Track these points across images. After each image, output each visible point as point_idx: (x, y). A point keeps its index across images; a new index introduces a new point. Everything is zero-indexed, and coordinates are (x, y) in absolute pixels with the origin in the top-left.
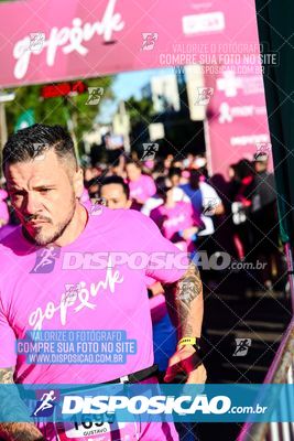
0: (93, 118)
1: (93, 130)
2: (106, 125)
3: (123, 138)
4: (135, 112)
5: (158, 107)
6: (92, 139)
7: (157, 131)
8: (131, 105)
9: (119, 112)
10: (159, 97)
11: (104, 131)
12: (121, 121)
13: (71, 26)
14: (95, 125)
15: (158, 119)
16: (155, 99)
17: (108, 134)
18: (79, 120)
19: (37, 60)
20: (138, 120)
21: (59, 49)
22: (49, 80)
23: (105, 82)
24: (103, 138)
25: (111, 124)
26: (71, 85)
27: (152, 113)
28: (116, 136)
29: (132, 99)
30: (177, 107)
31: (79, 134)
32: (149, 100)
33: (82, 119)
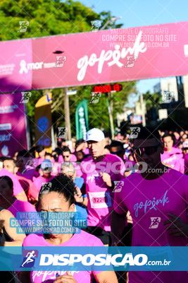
0: (124, 104)
1: (123, 112)
2: (131, 109)
3: (141, 118)
4: (149, 101)
6: (122, 117)
7: (163, 114)
8: (147, 96)
9: (139, 101)
11: (129, 112)
12: (141, 107)
13: (113, 49)
14: (124, 109)
15: (164, 106)
16: (163, 93)
17: (132, 115)
18: (114, 106)
19: (91, 70)
20: (151, 106)
21: (105, 63)
22: (98, 83)
24: (128, 117)
25: (135, 109)
27: (160, 102)
28: (137, 116)
29: (148, 93)
30: (177, 99)
31: (114, 115)
32: (159, 94)
33: (116, 105)
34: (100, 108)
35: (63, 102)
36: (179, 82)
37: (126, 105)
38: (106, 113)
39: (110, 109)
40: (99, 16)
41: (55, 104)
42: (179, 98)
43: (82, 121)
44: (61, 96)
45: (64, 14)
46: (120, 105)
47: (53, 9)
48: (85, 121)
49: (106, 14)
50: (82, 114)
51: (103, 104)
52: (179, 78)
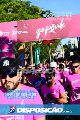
0: (55, 49)
1: (55, 53)
4: (66, 48)
5: (72, 47)
7: (72, 54)
8: (65, 46)
9: (62, 48)
10: (73, 45)
11: (58, 53)
12: (62, 50)
15: (72, 51)
19: (42, 34)
20: (67, 50)
22: (45, 40)
23: (59, 40)
25: (60, 51)
26: (51, 41)
28: (61, 54)
29: (66, 44)
30: (78, 48)
31: (51, 54)
32: (70, 45)
33: (52, 50)
34: (45, 51)
35: (30, 48)
36: (79, 40)
37: (56, 50)
38: (48, 53)
39: (50, 51)
40: (45, 12)
41: (26, 49)
42: (78, 47)
43: (38, 56)
44: (29, 46)
45: (30, 11)
46: (54, 50)
47: (26, 9)
48: (39, 56)
49: (48, 11)
50: (38, 53)
51: (46, 49)
52: (78, 38)
